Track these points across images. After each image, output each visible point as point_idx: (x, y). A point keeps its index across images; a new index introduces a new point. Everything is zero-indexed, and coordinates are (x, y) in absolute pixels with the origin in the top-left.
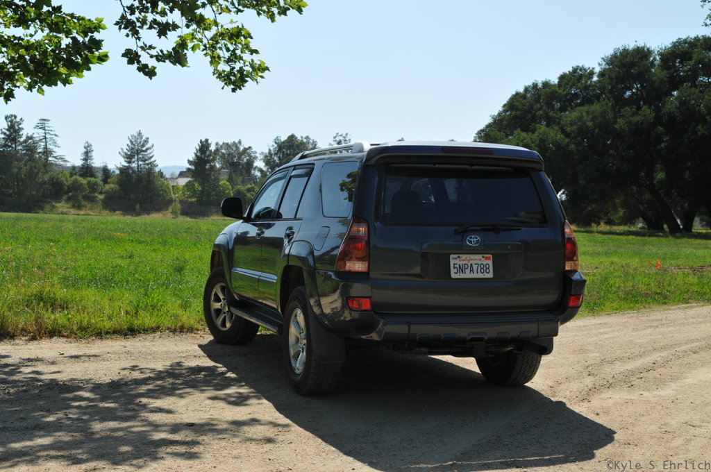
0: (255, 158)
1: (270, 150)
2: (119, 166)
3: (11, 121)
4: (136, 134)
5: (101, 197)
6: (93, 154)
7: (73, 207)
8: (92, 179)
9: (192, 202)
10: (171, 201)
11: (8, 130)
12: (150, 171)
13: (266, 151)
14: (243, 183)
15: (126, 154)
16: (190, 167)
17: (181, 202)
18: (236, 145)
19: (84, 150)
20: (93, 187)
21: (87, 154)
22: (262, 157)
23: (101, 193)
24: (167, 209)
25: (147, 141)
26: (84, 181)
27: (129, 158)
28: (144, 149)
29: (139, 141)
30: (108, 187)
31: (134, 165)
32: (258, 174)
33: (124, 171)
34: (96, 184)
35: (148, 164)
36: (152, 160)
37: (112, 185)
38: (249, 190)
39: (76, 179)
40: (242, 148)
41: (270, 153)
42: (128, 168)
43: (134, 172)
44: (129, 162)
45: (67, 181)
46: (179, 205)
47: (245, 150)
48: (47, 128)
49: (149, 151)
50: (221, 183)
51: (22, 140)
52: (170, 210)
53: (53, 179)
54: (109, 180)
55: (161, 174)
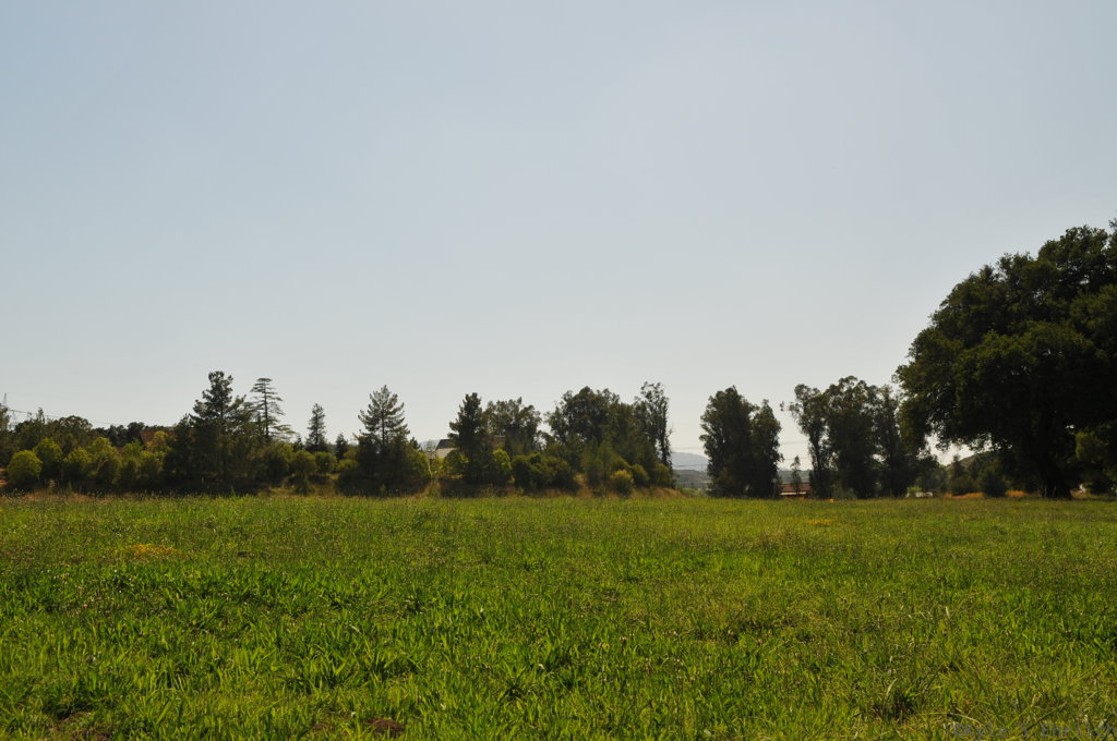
0: (539, 420)
1: (557, 409)
2: (359, 434)
3: (216, 381)
4: (380, 391)
5: (335, 477)
6: (325, 421)
7: (297, 492)
8: (322, 454)
9: (456, 481)
10: (427, 480)
11: (211, 392)
12: (400, 440)
13: (553, 411)
14: (525, 452)
15: (367, 418)
16: (453, 432)
17: (441, 480)
18: (514, 405)
19: (312, 415)
20: (324, 465)
21: (317, 422)
22: (547, 418)
23: (334, 472)
24: (423, 491)
25: (394, 399)
26: (311, 457)
27: (371, 422)
28: (391, 410)
29: (384, 399)
30: (343, 463)
31: (378, 433)
32: (543, 441)
33: (365, 441)
34: (327, 459)
35: (396, 431)
36: (403, 424)
37: (348, 461)
38: (533, 461)
39: (301, 455)
40: (521, 409)
41: (557, 412)
42: (370, 437)
43: (378, 441)
44: (372, 429)
45: (289, 458)
46: (438, 485)
47: (526, 409)
48: (267, 390)
49: (398, 413)
50: (495, 452)
51: (230, 405)
52: (427, 492)
53: (270, 455)
54: (345, 455)
55: (414, 444)
